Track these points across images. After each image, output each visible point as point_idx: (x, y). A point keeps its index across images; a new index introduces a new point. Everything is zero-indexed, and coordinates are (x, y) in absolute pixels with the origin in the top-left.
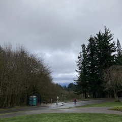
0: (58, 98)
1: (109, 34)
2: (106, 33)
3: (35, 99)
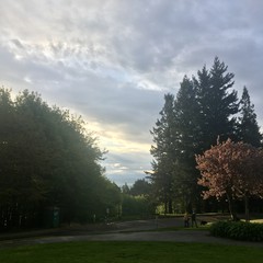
1: (224, 75)
2: (217, 71)
3: (56, 214)
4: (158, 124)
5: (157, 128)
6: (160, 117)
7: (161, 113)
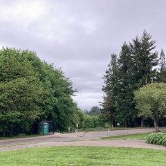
0: (77, 125)
1: (149, 41)
2: (145, 39)
3: (46, 127)
4: (107, 72)
5: (106, 75)
6: (108, 68)
7: (109, 66)
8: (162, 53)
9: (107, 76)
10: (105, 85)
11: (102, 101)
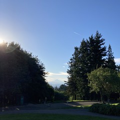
1: (100, 39)
3: (22, 99)
7: (73, 55)
8: (110, 47)
9: (71, 62)
10: (69, 70)
11: (67, 80)
